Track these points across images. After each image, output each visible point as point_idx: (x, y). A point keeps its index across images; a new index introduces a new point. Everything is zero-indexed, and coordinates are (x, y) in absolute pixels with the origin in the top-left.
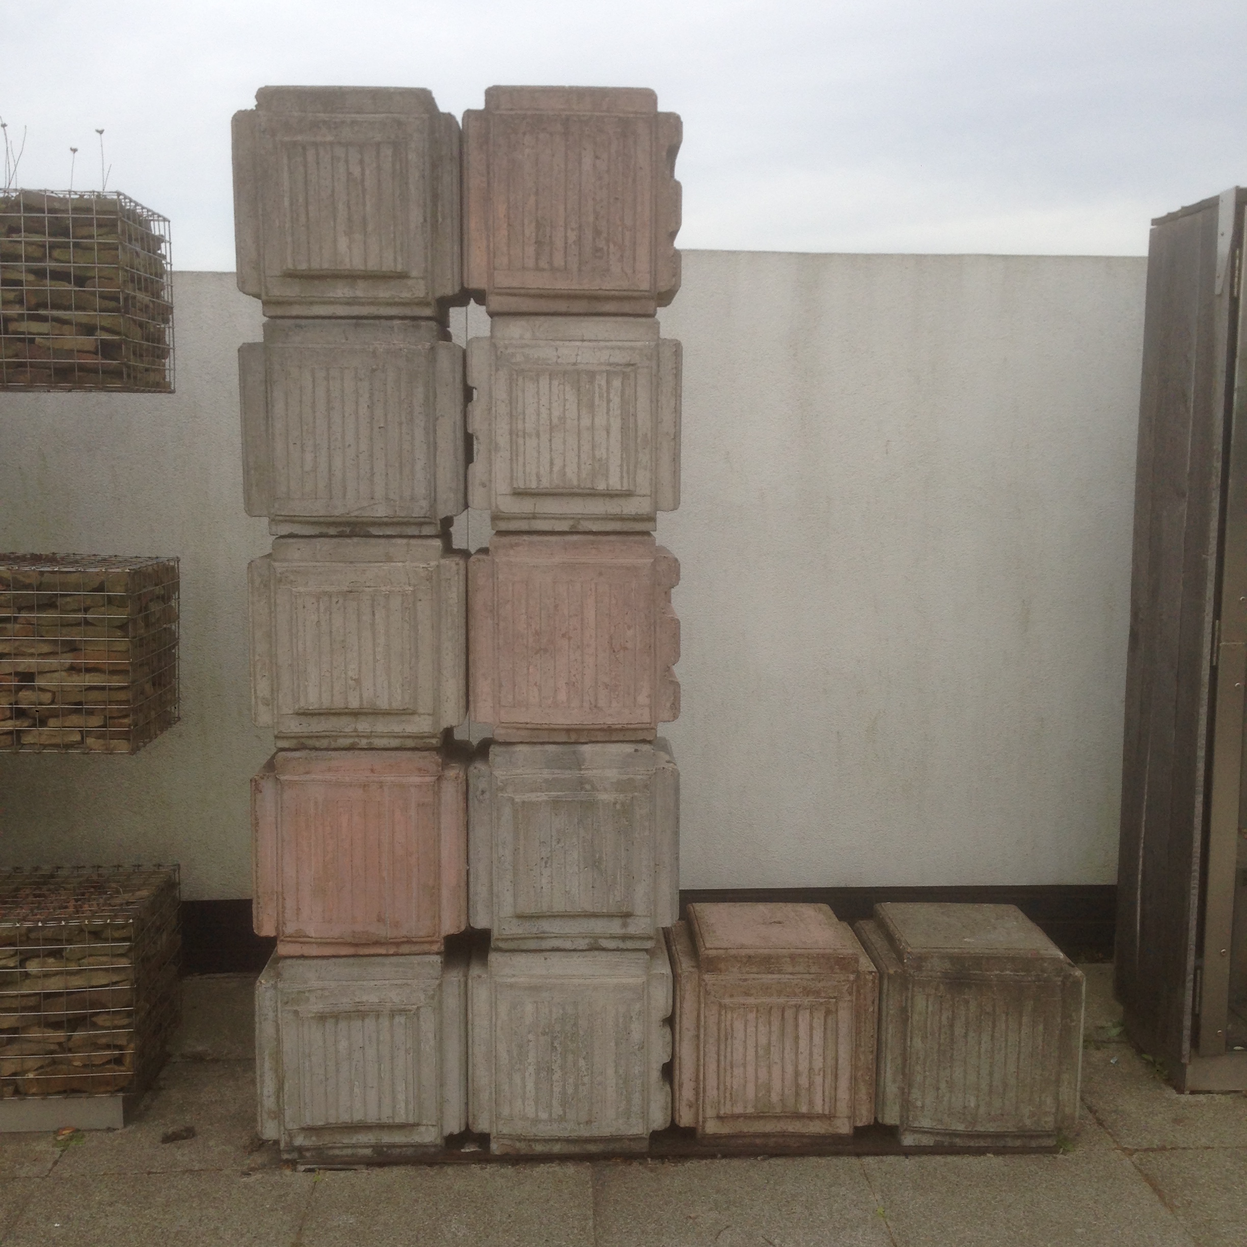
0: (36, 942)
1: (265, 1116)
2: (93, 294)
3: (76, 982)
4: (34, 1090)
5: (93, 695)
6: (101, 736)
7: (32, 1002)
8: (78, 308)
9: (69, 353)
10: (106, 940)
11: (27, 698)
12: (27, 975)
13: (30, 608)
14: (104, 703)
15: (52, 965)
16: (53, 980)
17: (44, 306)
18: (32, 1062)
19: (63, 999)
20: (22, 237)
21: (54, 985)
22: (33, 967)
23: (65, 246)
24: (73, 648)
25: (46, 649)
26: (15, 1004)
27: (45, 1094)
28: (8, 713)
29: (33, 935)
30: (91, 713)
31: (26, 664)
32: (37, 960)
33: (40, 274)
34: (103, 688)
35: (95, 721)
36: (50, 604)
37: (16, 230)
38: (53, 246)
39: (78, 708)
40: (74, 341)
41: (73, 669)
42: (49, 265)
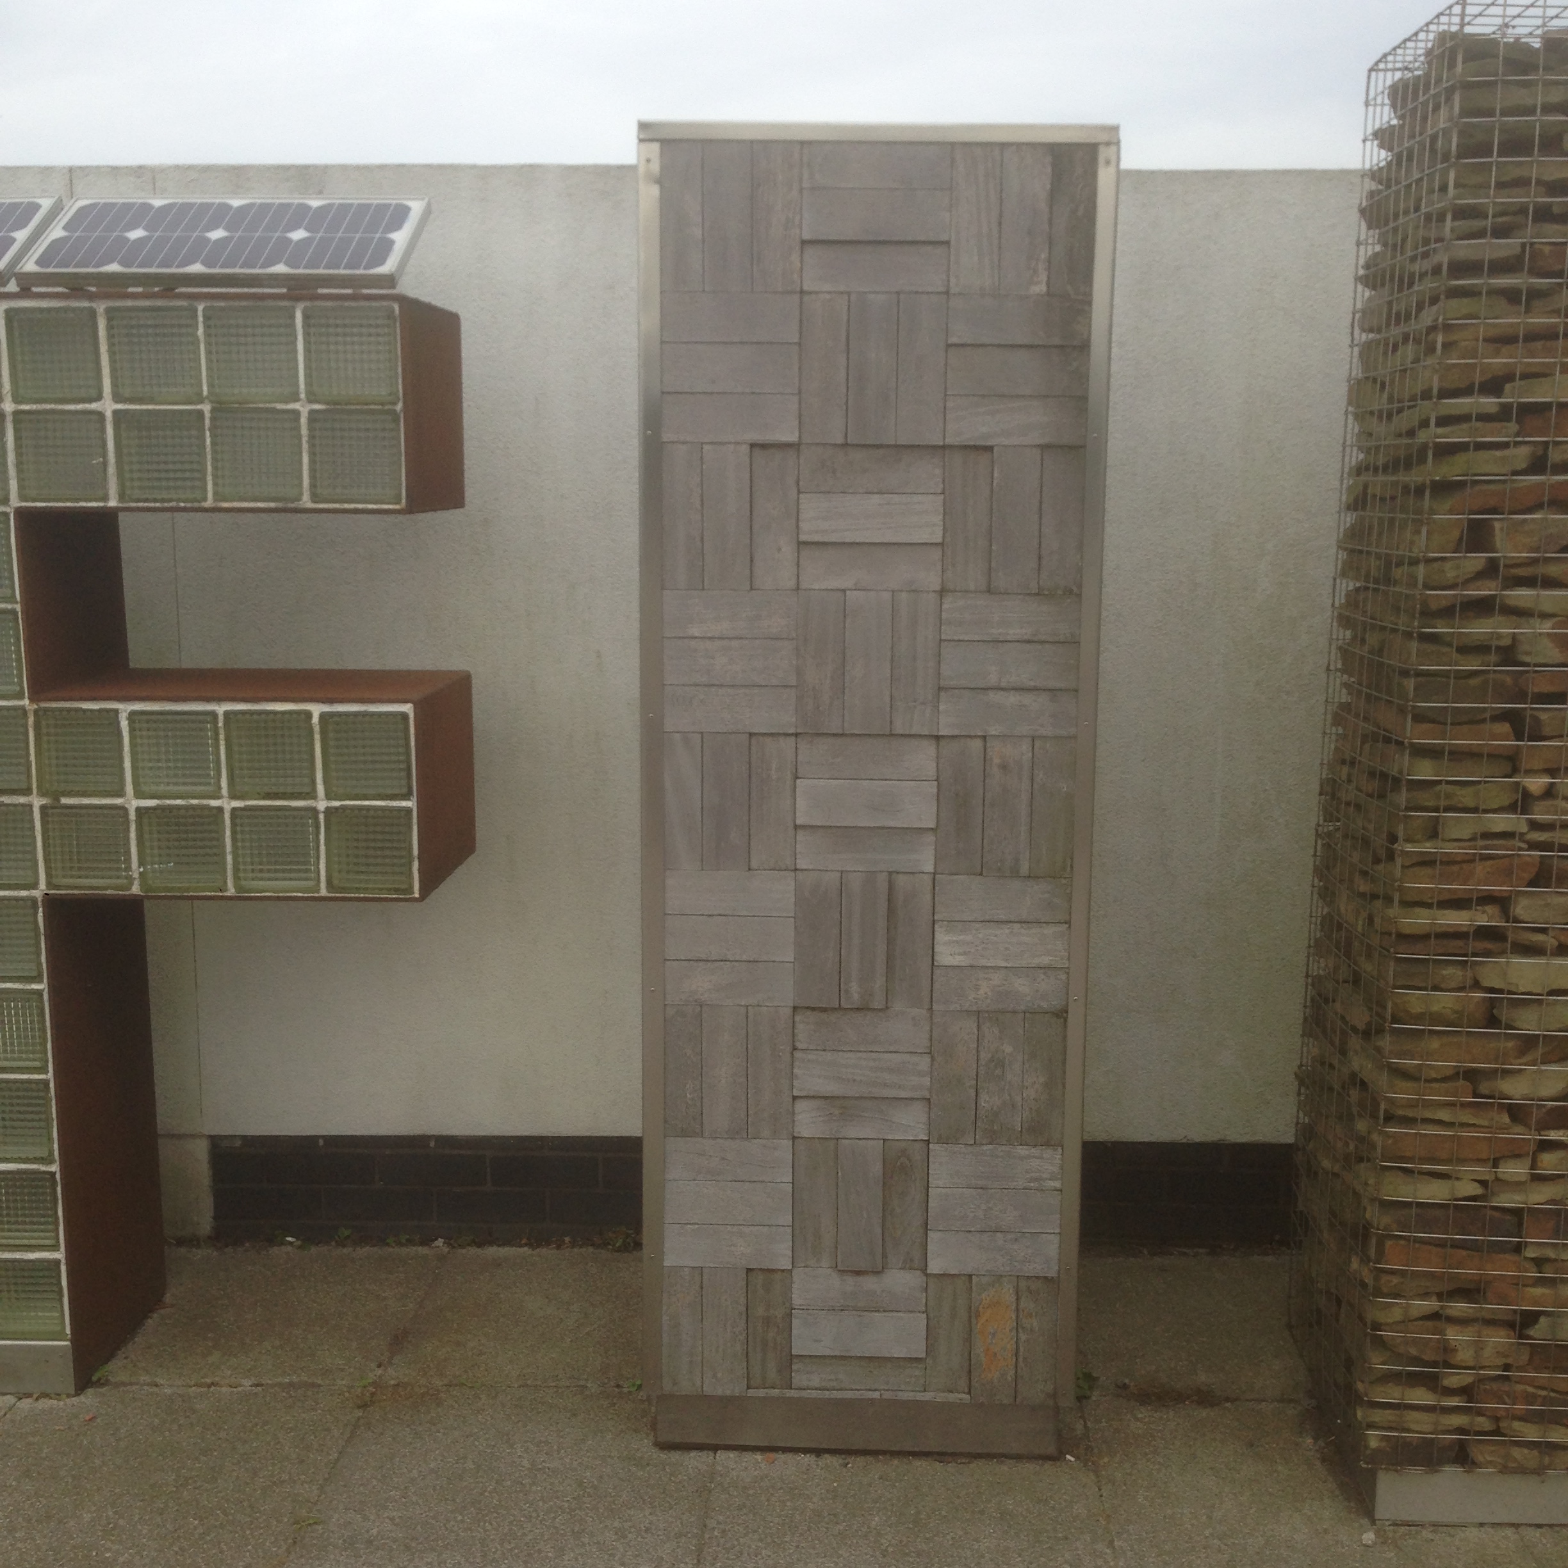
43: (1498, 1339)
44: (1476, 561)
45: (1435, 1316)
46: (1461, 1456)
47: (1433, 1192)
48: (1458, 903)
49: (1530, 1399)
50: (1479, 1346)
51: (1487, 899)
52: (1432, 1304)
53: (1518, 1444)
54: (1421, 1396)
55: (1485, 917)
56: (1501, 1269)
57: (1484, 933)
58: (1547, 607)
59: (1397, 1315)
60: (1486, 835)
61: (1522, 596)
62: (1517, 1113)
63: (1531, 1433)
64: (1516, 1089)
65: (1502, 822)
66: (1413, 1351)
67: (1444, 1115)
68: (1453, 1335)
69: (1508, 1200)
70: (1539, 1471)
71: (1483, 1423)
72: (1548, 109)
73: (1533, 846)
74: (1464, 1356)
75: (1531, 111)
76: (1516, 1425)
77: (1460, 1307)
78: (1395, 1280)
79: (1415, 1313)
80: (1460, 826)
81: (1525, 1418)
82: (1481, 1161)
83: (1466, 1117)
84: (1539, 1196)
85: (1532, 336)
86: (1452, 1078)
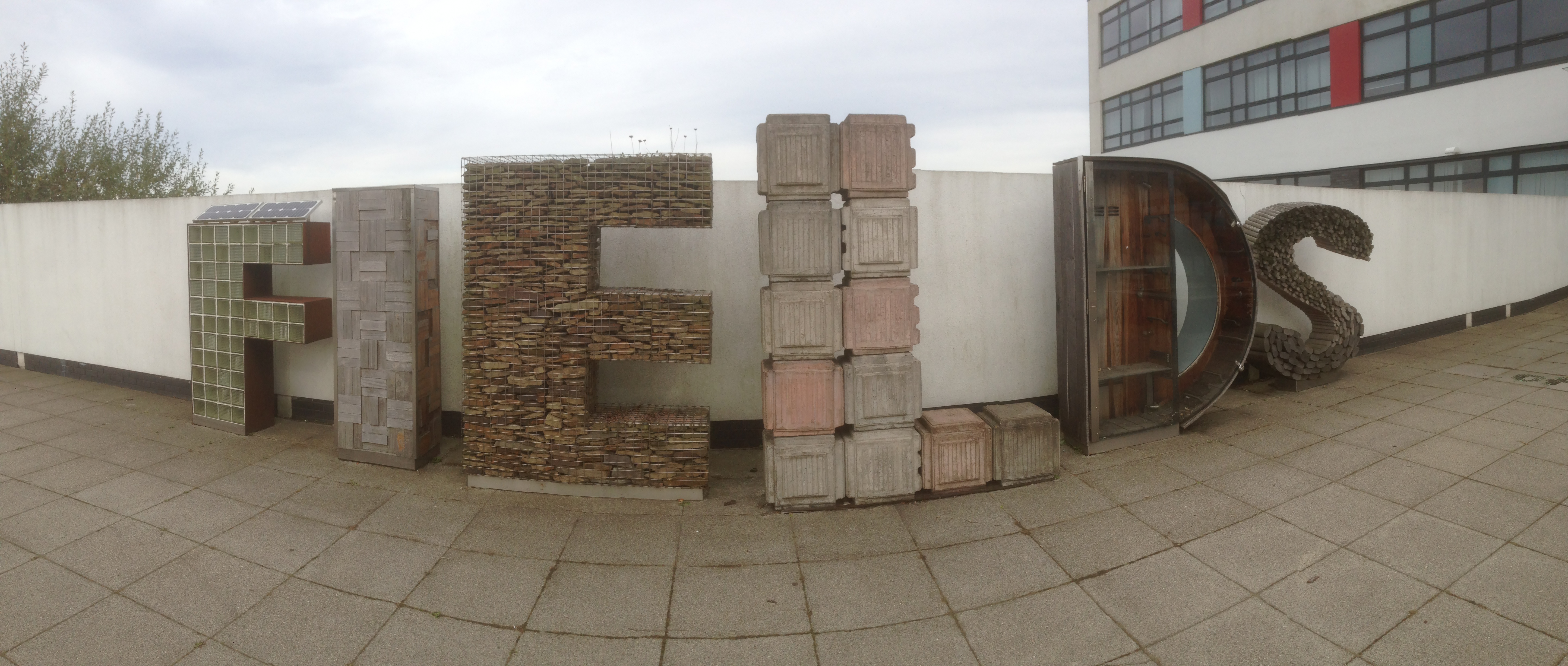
0: (673, 431)
1: (769, 495)
2: (701, 192)
3: (687, 447)
4: (670, 485)
5: (696, 342)
6: (699, 357)
7: (671, 453)
8: (696, 198)
9: (692, 214)
10: (699, 432)
11: (672, 342)
12: (669, 443)
13: (675, 309)
14: (700, 345)
15: (678, 440)
16: (678, 445)
17: (684, 197)
18: (670, 475)
19: (682, 453)
21: (679, 447)
22: (671, 440)
23: (692, 174)
24: (689, 324)
25: (680, 324)
26: (664, 453)
27: (674, 487)
28: (666, 348)
29: (671, 429)
30: (695, 348)
31: (672, 329)
32: (672, 438)
33: (683, 185)
34: (700, 339)
35: (697, 351)
36: (682, 308)
38: (688, 174)
39: (691, 346)
40: (693, 210)
41: (688, 332)
42: (686, 181)
43: (487, 446)
44: (473, 276)
45: (474, 441)
46: (483, 474)
47: (473, 413)
48: (474, 350)
49: (495, 460)
50: (484, 448)
51: (479, 349)
52: (474, 438)
53: (494, 470)
54: (474, 458)
55: (479, 353)
56: (487, 430)
57: (479, 356)
58: (487, 286)
59: (467, 440)
60: (480, 335)
61: (481, 283)
62: (489, 396)
63: (496, 467)
64: (487, 390)
65: (480, 332)
66: (472, 448)
67: (474, 396)
68: (478, 444)
69: (488, 415)
70: (498, 476)
71: (485, 465)
72: (479, 181)
73: (488, 337)
74: (481, 449)
75: (475, 181)
76: (492, 465)
77: (480, 439)
78: (467, 432)
79: (471, 440)
80: (474, 333)
81: (495, 464)
82: (481, 406)
83: (479, 397)
84: (493, 414)
85: (480, 228)
86: (475, 388)
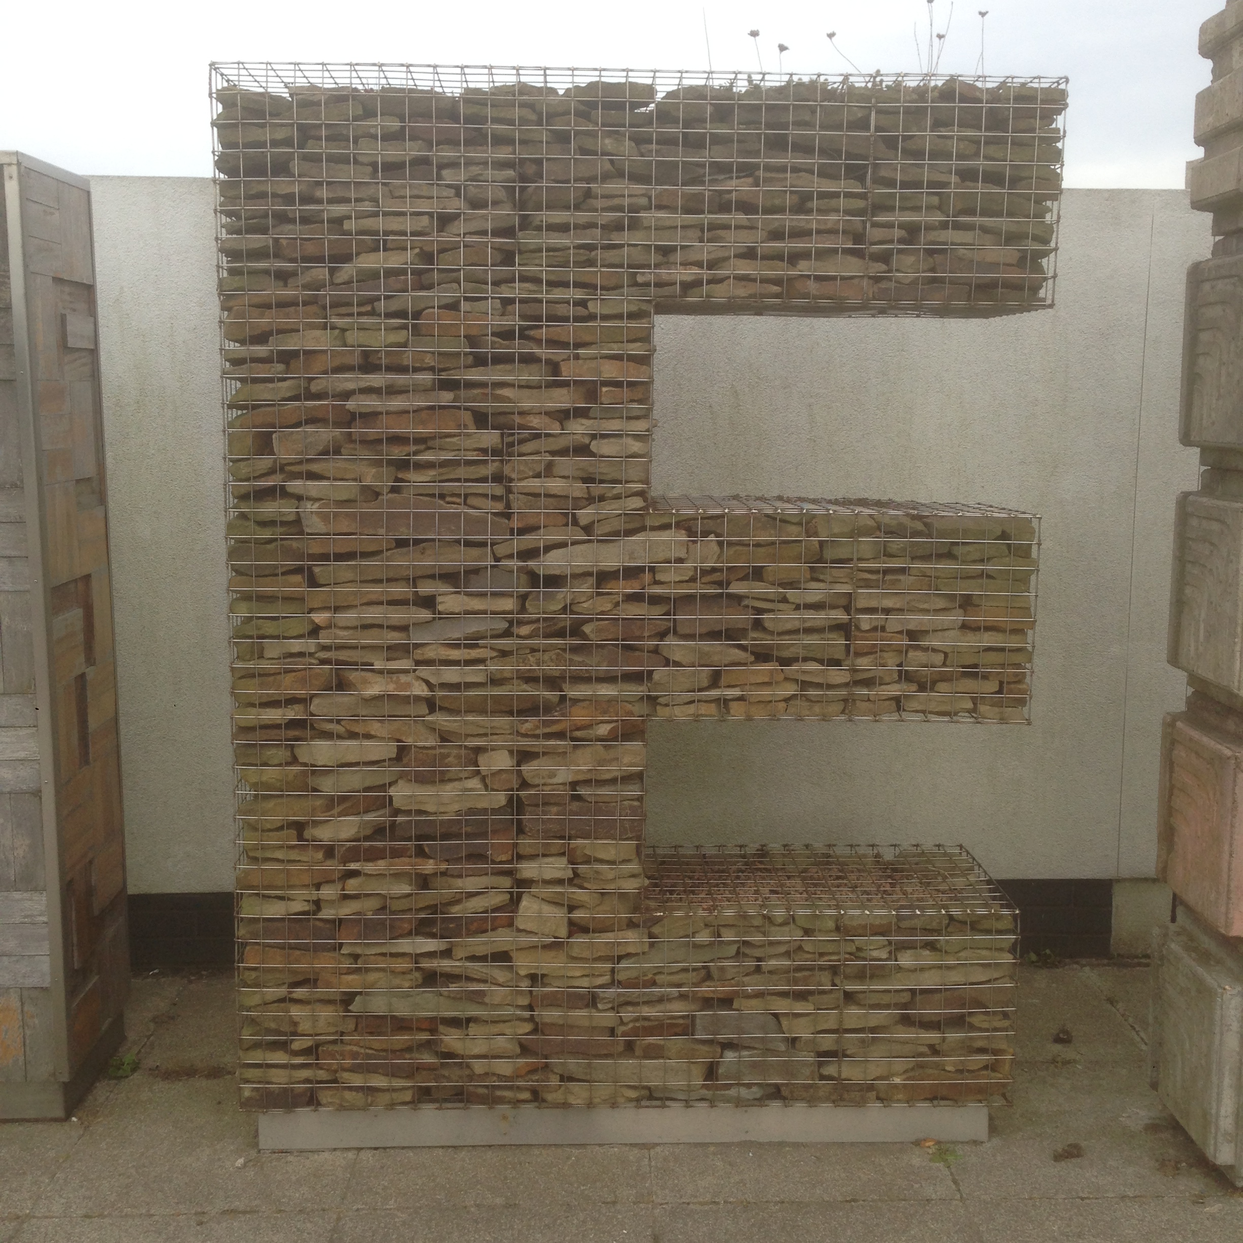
0: (912, 931)
1: (1220, 1138)
2: (1028, 198)
3: (955, 977)
4: (900, 1096)
5: (992, 657)
6: (999, 704)
7: (906, 997)
8: (1010, 214)
9: (994, 266)
10: (988, 932)
11: (916, 661)
12: (899, 968)
13: (926, 558)
14: (1002, 666)
15: (928, 958)
16: (926, 975)
17: (971, 212)
18: (900, 1064)
19: (937, 996)
20: (956, 132)
21: (929, 981)
22: (906, 960)
23: (1001, 141)
24: (967, 603)
25: (941, 604)
26: (886, 999)
27: (910, 1101)
28: (896, 676)
29: (904, 924)
30: (985, 677)
31: (914, 620)
32: (909, 952)
33: (968, 176)
34: (1002, 649)
35: (993, 686)
36: (949, 555)
37: (948, 124)
38: (989, 142)
39: (972, 672)
40: (996, 252)
41: (965, 627)
42: (981, 163)
43: (326, 1014)
44: (265, 462)
45: (282, 1000)
46: (311, 1100)
47: (276, 910)
48: (274, 704)
49: (355, 1056)
50: (315, 1019)
51: (292, 701)
52: (282, 991)
53: (350, 1089)
54: (279, 1057)
55: (292, 713)
56: (324, 963)
57: (293, 724)
58: (314, 493)
59: (256, 1000)
60: (292, 655)
61: (296, 486)
62: (329, 852)
63: (357, 1080)
64: (324, 834)
65: (296, 645)
66: (273, 1025)
67: (279, 855)
68: (296, 1012)
69: (327, 913)
70: (364, 1108)
71: (322, 1074)
73: (323, 662)
74: (304, 1027)
75: (263, 145)
76: (346, 1075)
77: (300, 992)
78: (254, 974)
79: (269, 998)
80: (273, 649)
81: (353, 1069)
82: (306, 886)
83: (294, 855)
84: (346, 910)
85: (283, 304)
86: (281, 828)
